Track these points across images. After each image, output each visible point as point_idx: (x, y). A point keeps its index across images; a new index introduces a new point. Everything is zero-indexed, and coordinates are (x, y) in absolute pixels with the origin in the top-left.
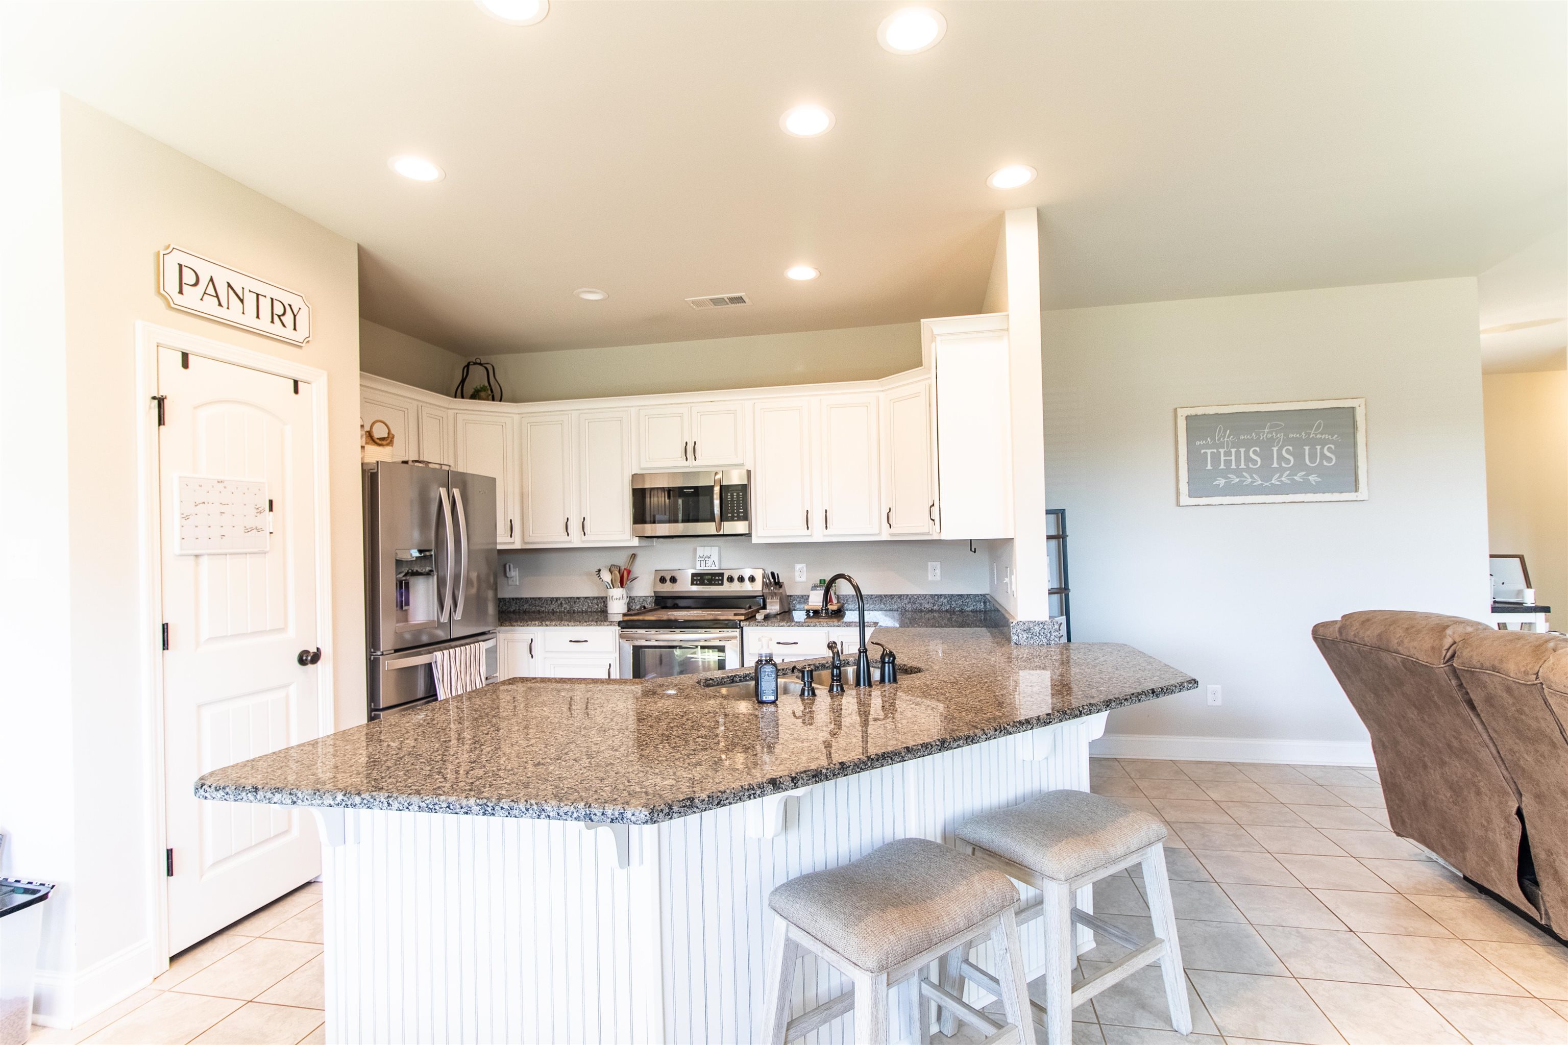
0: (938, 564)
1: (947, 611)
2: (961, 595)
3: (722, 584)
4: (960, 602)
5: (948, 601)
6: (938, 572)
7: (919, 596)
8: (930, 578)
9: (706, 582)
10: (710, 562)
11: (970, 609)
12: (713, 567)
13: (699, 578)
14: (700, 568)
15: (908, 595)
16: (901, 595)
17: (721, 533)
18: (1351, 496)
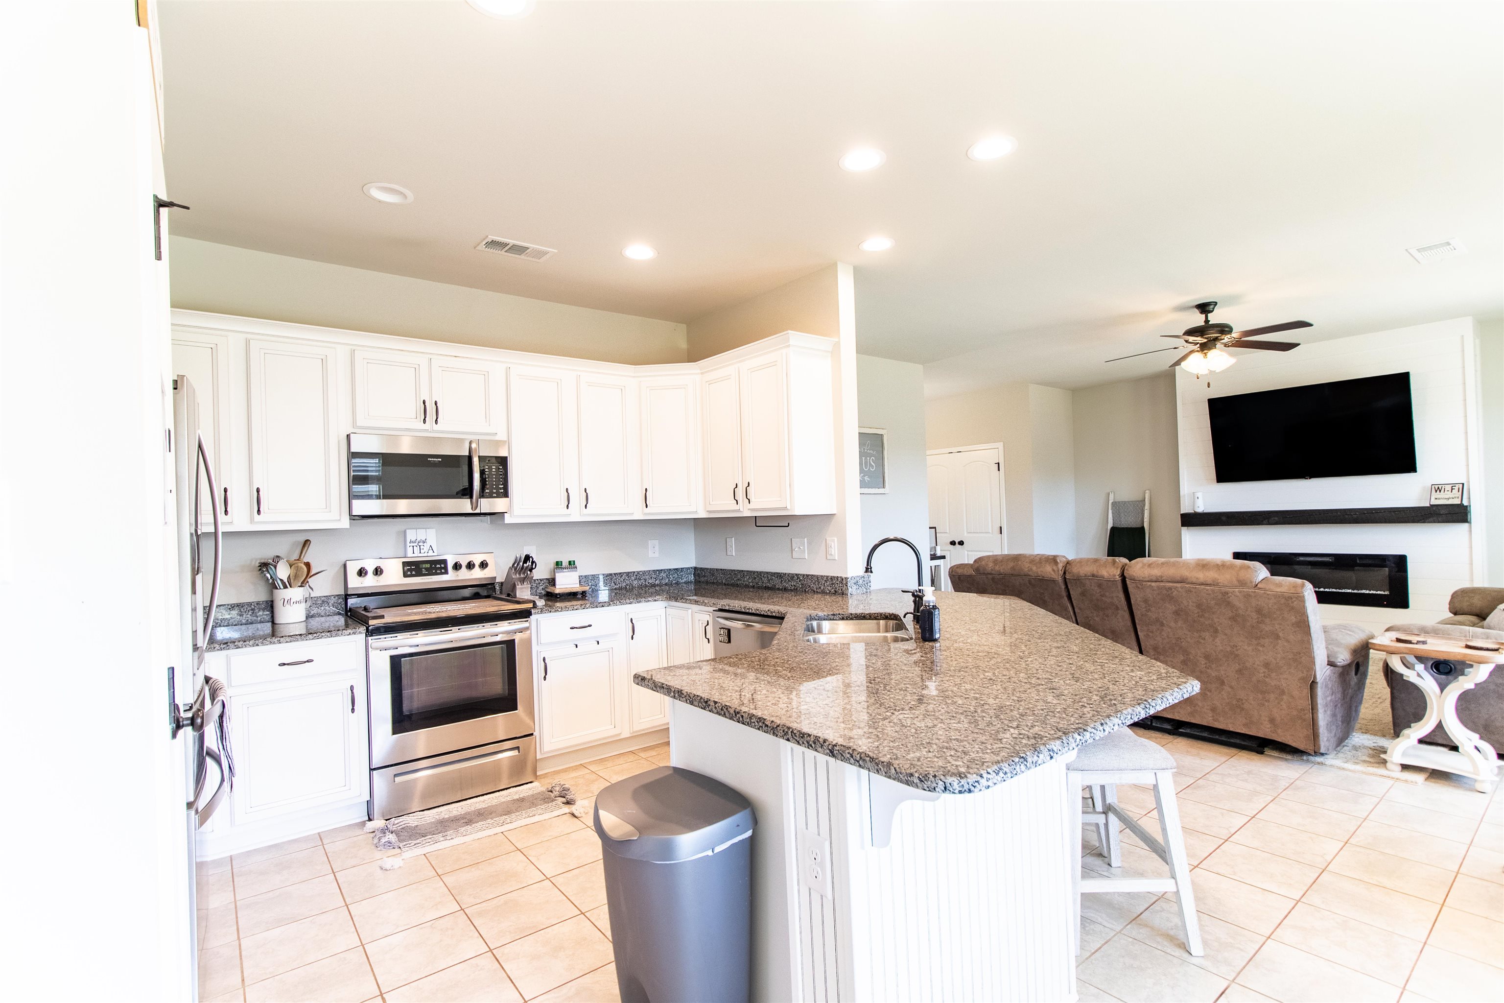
0: (656, 542)
1: (666, 584)
2: (677, 569)
3: (446, 573)
4: (676, 575)
5: (667, 576)
6: (657, 548)
7: (644, 572)
8: (651, 555)
9: (424, 571)
10: (426, 548)
11: (683, 581)
12: (431, 553)
13: (413, 568)
14: (414, 555)
15: (634, 572)
16: (629, 573)
17: (478, 511)
18: (881, 491)
